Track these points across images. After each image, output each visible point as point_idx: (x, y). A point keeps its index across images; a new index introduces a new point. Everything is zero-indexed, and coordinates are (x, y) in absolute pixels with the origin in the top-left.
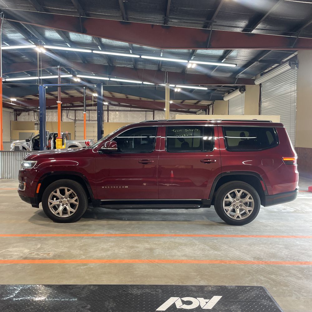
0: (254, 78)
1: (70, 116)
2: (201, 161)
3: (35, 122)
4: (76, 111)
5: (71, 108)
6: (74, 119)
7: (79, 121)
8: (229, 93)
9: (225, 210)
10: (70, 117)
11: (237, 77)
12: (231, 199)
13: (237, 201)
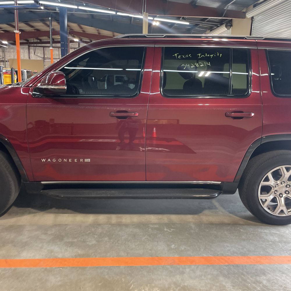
0: (244, 11)
1: (38, 53)
2: (226, 115)
3: (1, 59)
4: (45, 48)
5: (40, 45)
6: (43, 57)
7: (48, 59)
8: (211, 31)
9: (261, 200)
10: (39, 55)
11: (225, 8)
12: (272, 182)
13: (282, 185)
